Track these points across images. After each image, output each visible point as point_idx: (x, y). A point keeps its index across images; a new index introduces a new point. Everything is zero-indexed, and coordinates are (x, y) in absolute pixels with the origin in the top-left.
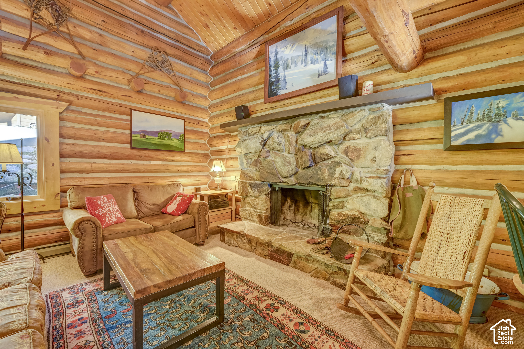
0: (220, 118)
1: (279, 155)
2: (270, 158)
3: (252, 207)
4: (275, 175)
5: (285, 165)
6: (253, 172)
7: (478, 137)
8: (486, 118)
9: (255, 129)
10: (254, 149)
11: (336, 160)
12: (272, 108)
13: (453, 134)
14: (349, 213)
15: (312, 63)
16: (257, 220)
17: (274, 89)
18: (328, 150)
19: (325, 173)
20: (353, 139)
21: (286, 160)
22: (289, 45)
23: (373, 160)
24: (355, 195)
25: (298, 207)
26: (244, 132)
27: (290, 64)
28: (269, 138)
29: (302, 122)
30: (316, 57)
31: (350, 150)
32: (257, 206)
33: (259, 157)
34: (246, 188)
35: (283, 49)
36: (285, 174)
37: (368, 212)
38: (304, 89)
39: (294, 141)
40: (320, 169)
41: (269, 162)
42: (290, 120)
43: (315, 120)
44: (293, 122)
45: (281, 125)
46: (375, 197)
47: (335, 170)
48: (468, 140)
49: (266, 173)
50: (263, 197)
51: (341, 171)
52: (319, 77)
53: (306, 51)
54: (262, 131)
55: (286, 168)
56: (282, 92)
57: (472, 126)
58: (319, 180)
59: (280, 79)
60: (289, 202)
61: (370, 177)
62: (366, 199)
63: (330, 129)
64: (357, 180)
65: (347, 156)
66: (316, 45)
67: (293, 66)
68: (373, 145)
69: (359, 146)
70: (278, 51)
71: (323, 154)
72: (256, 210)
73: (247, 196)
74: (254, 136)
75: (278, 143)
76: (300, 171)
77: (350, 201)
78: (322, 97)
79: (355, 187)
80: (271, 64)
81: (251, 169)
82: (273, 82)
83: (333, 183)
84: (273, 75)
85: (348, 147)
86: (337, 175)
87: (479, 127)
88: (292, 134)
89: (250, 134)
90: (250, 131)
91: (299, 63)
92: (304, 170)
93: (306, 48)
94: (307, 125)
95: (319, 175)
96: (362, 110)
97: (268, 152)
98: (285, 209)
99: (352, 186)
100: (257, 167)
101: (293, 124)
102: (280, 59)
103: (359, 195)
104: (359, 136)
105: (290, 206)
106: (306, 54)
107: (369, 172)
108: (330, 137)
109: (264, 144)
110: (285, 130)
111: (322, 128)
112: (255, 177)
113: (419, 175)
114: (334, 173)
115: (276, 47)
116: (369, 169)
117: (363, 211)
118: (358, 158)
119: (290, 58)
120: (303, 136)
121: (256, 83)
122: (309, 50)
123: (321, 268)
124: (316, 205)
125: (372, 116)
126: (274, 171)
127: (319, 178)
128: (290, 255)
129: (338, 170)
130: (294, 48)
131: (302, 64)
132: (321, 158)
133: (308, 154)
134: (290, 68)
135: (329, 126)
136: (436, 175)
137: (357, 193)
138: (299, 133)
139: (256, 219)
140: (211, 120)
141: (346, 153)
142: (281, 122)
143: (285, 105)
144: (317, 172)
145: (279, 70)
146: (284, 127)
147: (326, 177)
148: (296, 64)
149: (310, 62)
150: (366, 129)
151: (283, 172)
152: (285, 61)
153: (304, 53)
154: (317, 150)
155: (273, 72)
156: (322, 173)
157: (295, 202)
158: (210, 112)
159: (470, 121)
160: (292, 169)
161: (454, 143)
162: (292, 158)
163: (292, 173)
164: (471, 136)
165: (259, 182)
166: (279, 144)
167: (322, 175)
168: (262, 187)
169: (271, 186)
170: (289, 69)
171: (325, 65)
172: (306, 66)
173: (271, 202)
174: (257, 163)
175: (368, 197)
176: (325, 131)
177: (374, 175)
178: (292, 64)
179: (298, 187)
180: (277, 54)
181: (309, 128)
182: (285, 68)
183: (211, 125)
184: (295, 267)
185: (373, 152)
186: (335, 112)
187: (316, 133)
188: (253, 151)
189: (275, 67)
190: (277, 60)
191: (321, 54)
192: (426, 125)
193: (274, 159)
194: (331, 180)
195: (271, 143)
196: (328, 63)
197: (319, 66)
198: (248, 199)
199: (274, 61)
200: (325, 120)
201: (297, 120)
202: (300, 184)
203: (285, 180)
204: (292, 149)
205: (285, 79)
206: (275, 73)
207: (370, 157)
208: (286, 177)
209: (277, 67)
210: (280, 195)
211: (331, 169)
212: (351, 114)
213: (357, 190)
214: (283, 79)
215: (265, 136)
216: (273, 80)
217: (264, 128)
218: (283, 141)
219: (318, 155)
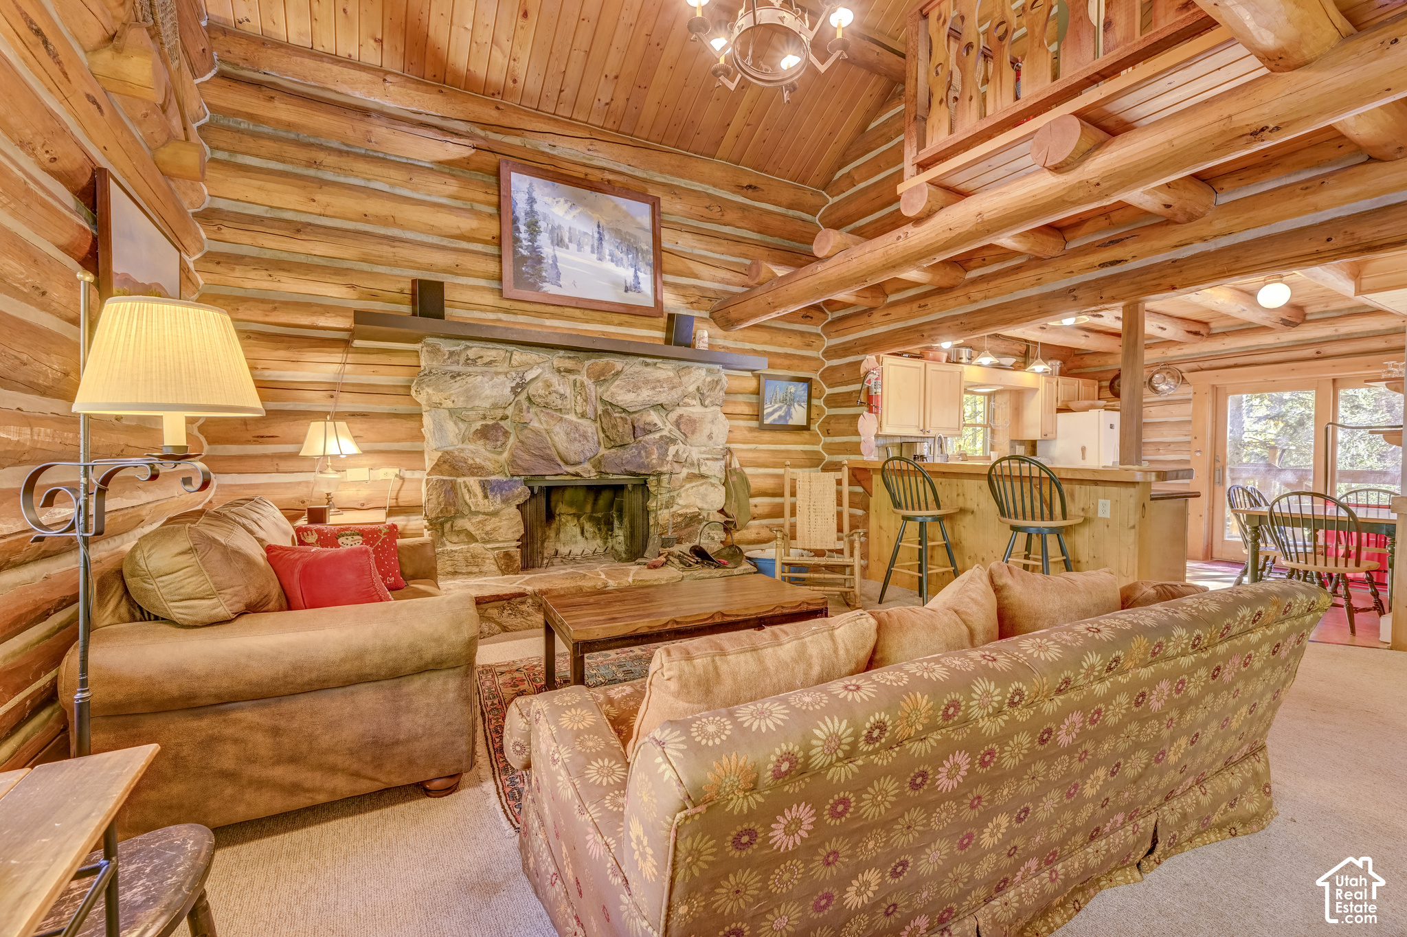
0: (279, 275)
1: (559, 419)
2: (536, 424)
3: (472, 538)
4: (550, 460)
5: (575, 439)
6: (481, 454)
7: (780, 417)
8: (784, 401)
9: (489, 352)
10: (491, 401)
11: (666, 433)
12: (507, 311)
13: (765, 412)
14: (688, 511)
15: (612, 261)
16: (494, 568)
17: (528, 273)
18: (653, 417)
19: (653, 454)
20: (687, 405)
21: (577, 429)
22: (562, 200)
23: (710, 437)
24: (688, 486)
26: (452, 354)
27: (566, 240)
28: (532, 379)
30: (618, 253)
31: (683, 420)
32: (495, 535)
33: (501, 418)
35: (549, 200)
36: (572, 459)
37: (705, 506)
38: (601, 302)
39: (593, 394)
40: (644, 447)
41: (537, 433)
42: (581, 355)
43: (633, 366)
44: (588, 359)
45: (560, 360)
46: (713, 485)
47: (667, 450)
48: (774, 420)
49: (527, 457)
50: (514, 510)
51: (677, 452)
52: (626, 291)
53: (599, 233)
55: (577, 446)
56: (549, 289)
57: (777, 406)
58: (639, 465)
59: (542, 258)
61: (707, 459)
62: (702, 489)
63: (662, 387)
64: (692, 464)
65: (679, 429)
66: (617, 232)
67: (573, 246)
68: (710, 416)
69: (694, 417)
70: (535, 195)
71: (649, 424)
72: (489, 546)
74: (485, 369)
75: (561, 395)
76: (604, 450)
77: (683, 495)
78: (620, 324)
79: (688, 474)
80: (517, 213)
81: (471, 447)
82: (524, 258)
83: (665, 469)
84: (525, 243)
85: (681, 416)
86: (670, 458)
87: (780, 408)
88: (588, 382)
89: (469, 362)
90: (472, 353)
91: (588, 249)
92: (613, 450)
93: (599, 226)
95: (641, 457)
96: (699, 368)
97: (529, 409)
99: (685, 472)
100: (499, 443)
101: (587, 363)
102: (540, 217)
103: (694, 484)
104: (694, 402)
106: (600, 239)
107: (704, 452)
108: (660, 398)
109: (521, 391)
110: (569, 371)
111: (647, 382)
112: (489, 466)
113: (739, 454)
114: (665, 454)
115: (531, 185)
116: (703, 449)
117: (700, 505)
118: (693, 433)
119: (566, 229)
120: (613, 389)
121: (458, 232)
122: (607, 237)
124: (569, 518)
125: (709, 379)
126: (548, 452)
127: (643, 463)
129: (672, 450)
130: (575, 212)
131: (593, 252)
132: (644, 429)
133: (622, 422)
134: (567, 248)
135: (659, 381)
136: (751, 455)
137: (691, 482)
138: (600, 378)
139: (490, 566)
140: (212, 267)
141: (677, 424)
142: (562, 353)
144: (640, 453)
145: (538, 238)
146: (569, 364)
147: (654, 461)
148: (580, 247)
149: (608, 257)
150: (702, 394)
151: (572, 454)
152: (553, 228)
153: (596, 235)
154: (636, 415)
155: (524, 235)
156: (649, 454)
158: (204, 236)
159: (776, 402)
160: (588, 447)
161: (767, 422)
162: (589, 427)
163: (588, 455)
164: (776, 416)
165: (501, 478)
166: (558, 397)
167: (647, 458)
168: (510, 489)
169: (528, 483)
170: (564, 249)
171: (636, 277)
172: (600, 259)
173: (524, 520)
174: (491, 432)
175: (704, 486)
176: (654, 388)
177: (710, 456)
178: (570, 241)
180: (531, 201)
181: (622, 376)
182: (555, 242)
183: (201, 282)
185: (710, 426)
186: (665, 361)
187: (636, 387)
188: (487, 404)
189: (529, 227)
190: (531, 213)
191: (627, 254)
192: (740, 398)
193: (545, 426)
194: (662, 465)
195: (541, 392)
196: (639, 274)
197: (626, 273)
198: (463, 523)
199: (526, 214)
200: (648, 369)
201: (601, 357)
202: (600, 475)
203: (571, 470)
204: (589, 410)
205: (555, 265)
206: (530, 241)
207: (706, 432)
208: (575, 464)
209: (533, 228)
210: (543, 503)
211: (661, 447)
212: (687, 370)
213: (691, 477)
214: (550, 262)
215: (531, 376)
216: (525, 253)
217: (519, 356)
218: (567, 390)
219: (639, 424)
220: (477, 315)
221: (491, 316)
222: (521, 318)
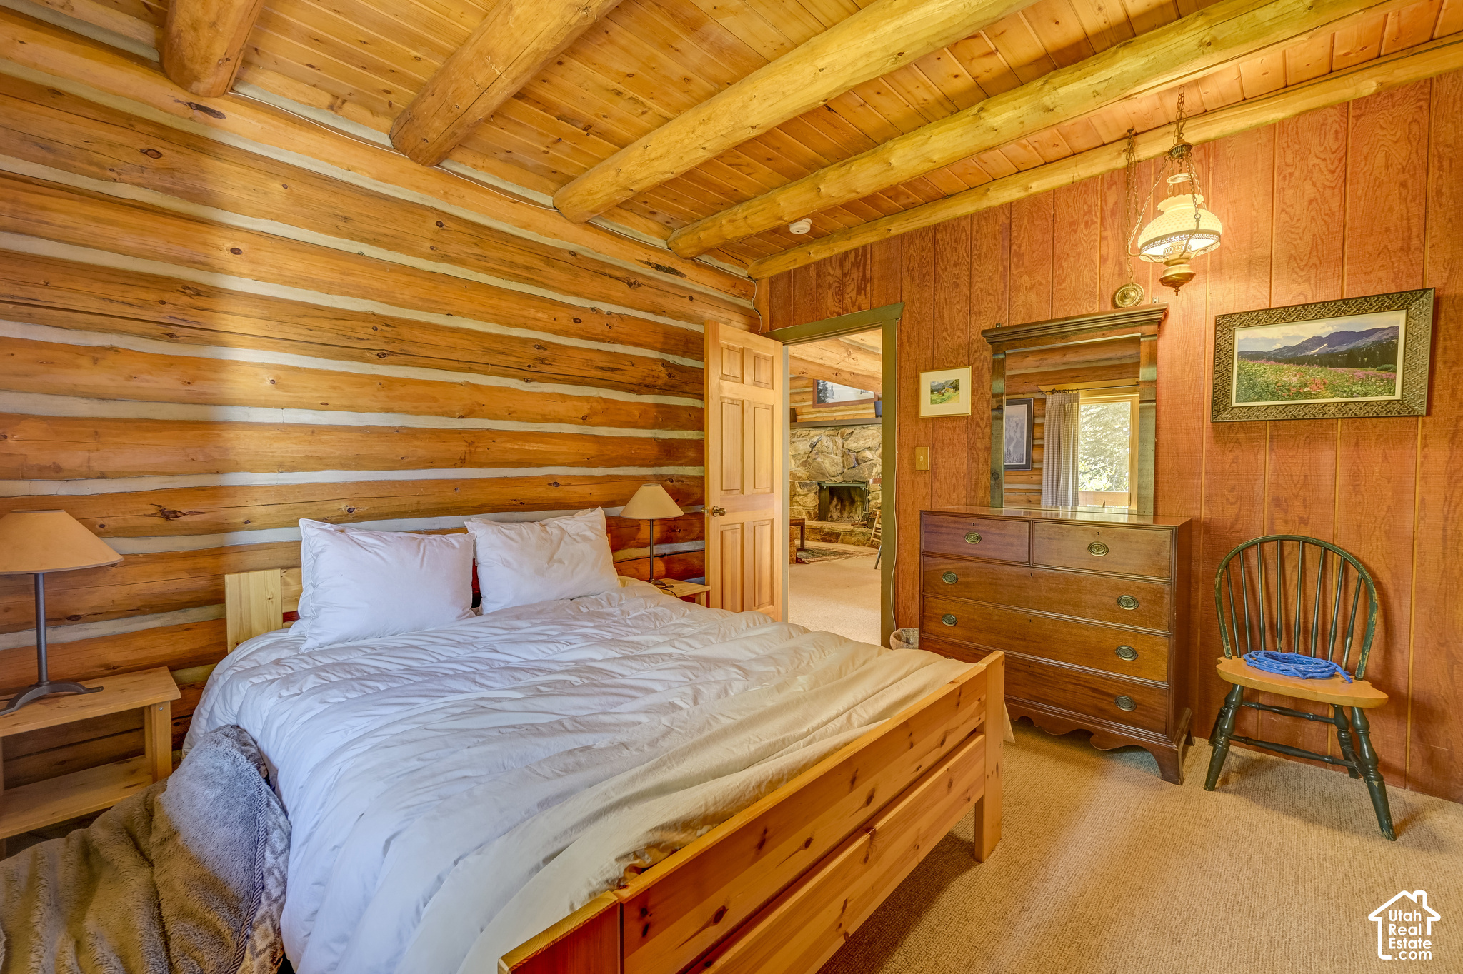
1: (828, 457)
2: (819, 460)
3: (800, 505)
4: (823, 475)
5: (833, 465)
6: (802, 472)
9: (805, 432)
10: (803, 451)
11: (874, 462)
12: (819, 412)
17: (821, 396)
18: (868, 454)
19: (865, 472)
21: (833, 461)
25: (845, 506)
28: (818, 442)
29: (848, 431)
32: (806, 504)
33: (808, 458)
34: (795, 487)
36: (833, 474)
39: (841, 445)
40: (861, 469)
41: (818, 463)
42: (836, 429)
43: (857, 430)
44: (838, 430)
45: (828, 431)
49: (815, 473)
50: (813, 494)
54: (811, 435)
55: (833, 469)
56: (829, 401)
58: (861, 477)
59: (827, 390)
60: (835, 501)
63: (869, 439)
71: (864, 457)
72: (804, 508)
73: (795, 495)
74: (805, 439)
75: (826, 447)
76: (846, 470)
78: (864, 409)
81: (799, 469)
82: (821, 390)
84: (821, 384)
86: (874, 474)
88: (839, 440)
89: (798, 437)
90: (798, 434)
92: (849, 471)
94: (852, 433)
95: (860, 474)
97: (817, 454)
98: (832, 507)
100: (806, 467)
101: (840, 432)
105: (836, 505)
108: (869, 445)
109: (813, 446)
110: (833, 436)
111: (863, 437)
112: (804, 476)
114: (872, 472)
120: (848, 442)
123: (862, 538)
126: (822, 471)
128: (838, 535)
129: (875, 470)
132: (862, 460)
133: (853, 457)
135: (868, 436)
138: (845, 439)
139: (804, 516)
142: (829, 428)
143: (832, 411)
144: (859, 472)
146: (832, 433)
147: (865, 476)
151: (831, 472)
154: (859, 454)
155: (821, 381)
156: (863, 472)
157: (841, 501)
160: (839, 469)
162: (839, 460)
163: (839, 472)
165: (808, 482)
166: (828, 447)
167: (863, 474)
168: (810, 486)
169: (819, 484)
173: (819, 499)
174: (805, 463)
176: (865, 440)
179: (844, 485)
181: (853, 435)
184: (842, 543)
186: (873, 425)
187: (858, 440)
188: (802, 453)
193: (822, 460)
194: (870, 478)
195: (820, 446)
198: (796, 498)
200: (865, 430)
201: (843, 428)
202: (846, 482)
203: (832, 479)
204: (839, 452)
208: (834, 476)
210: (827, 493)
211: (870, 469)
214: (830, 389)
215: (815, 440)
216: (821, 388)
217: (813, 432)
218: (831, 445)
219: (860, 458)
220: (810, 416)
221: (814, 416)
222: (825, 415)
